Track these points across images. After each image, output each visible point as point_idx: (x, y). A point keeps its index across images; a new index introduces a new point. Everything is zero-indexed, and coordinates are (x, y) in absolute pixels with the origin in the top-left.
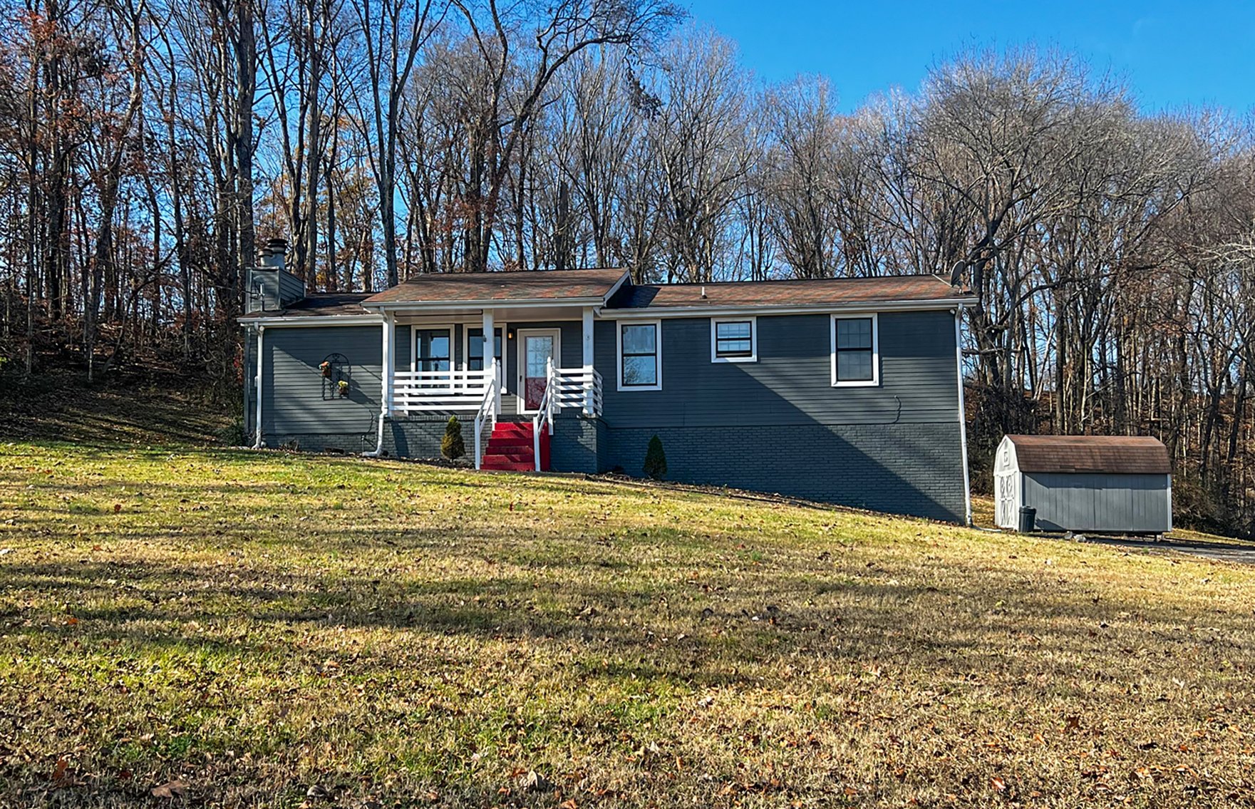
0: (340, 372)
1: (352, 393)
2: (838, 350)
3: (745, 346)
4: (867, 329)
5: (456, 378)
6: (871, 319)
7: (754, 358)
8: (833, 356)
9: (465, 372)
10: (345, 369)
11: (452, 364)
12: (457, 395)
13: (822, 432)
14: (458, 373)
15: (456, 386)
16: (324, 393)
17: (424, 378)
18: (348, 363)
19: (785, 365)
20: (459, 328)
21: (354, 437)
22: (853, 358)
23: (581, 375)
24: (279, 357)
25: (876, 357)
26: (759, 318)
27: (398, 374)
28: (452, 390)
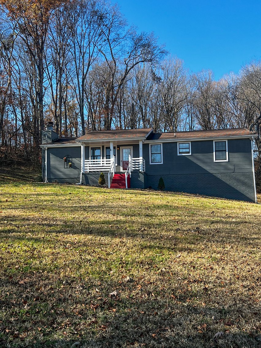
0: (69, 160)
1: (73, 166)
2: (216, 151)
3: (188, 150)
4: (224, 145)
5: (103, 161)
6: (226, 141)
7: (190, 154)
8: (214, 153)
9: (105, 160)
10: (71, 159)
11: (101, 157)
12: (103, 166)
13: (211, 175)
14: (103, 160)
15: (103, 164)
16: (65, 166)
17: (93, 162)
18: (71, 158)
19: (200, 156)
20: (103, 147)
21: (73, 179)
22: (220, 153)
23: (139, 160)
24: (52, 156)
25: (227, 153)
26: (192, 142)
27: (86, 161)
28: (101, 165)
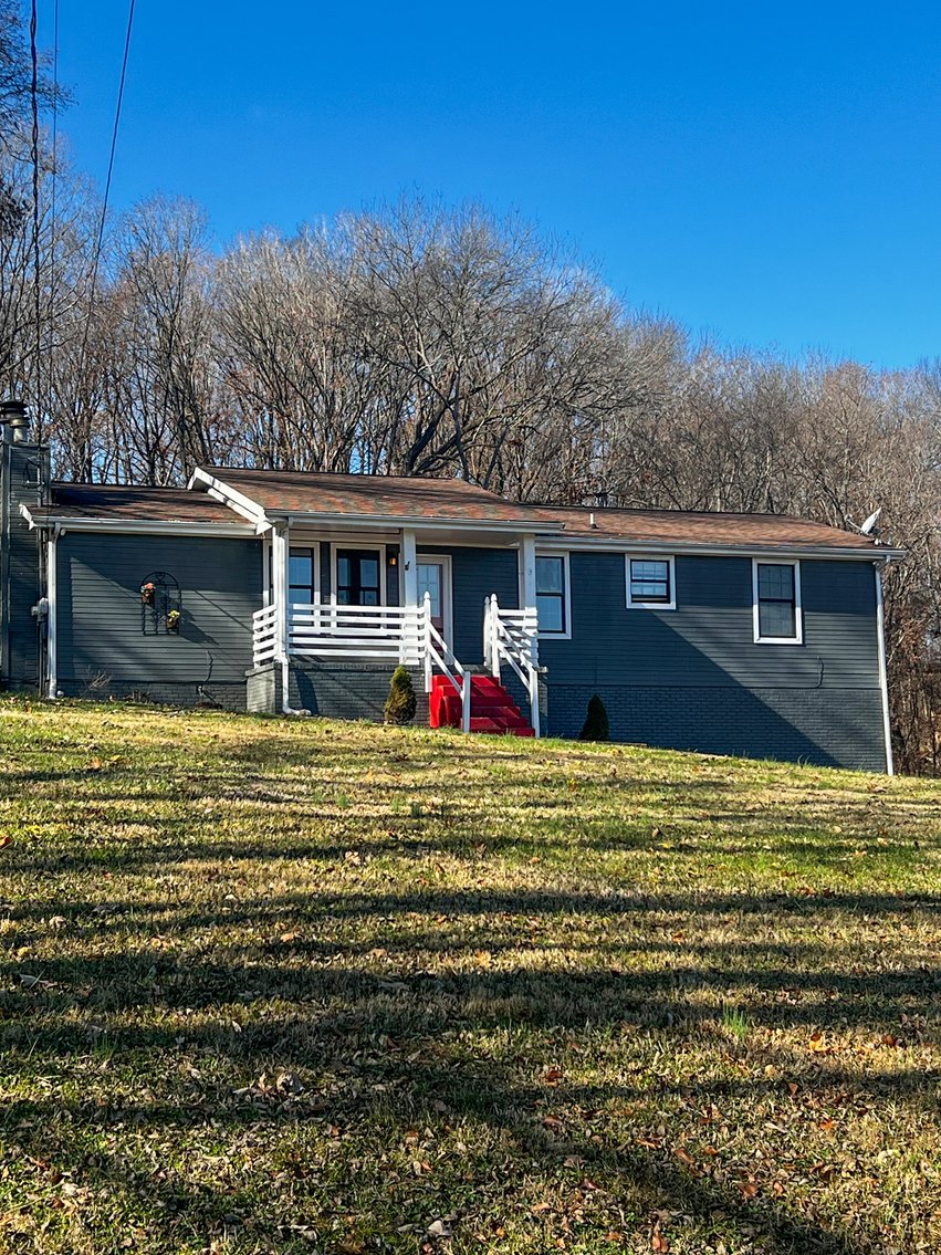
0: (166, 599)
1: (185, 629)
2: (760, 600)
3: (660, 590)
4: (788, 578)
6: (793, 566)
7: (672, 605)
8: (756, 607)
10: (174, 594)
11: (317, 595)
16: (144, 626)
18: (176, 586)
19: (706, 615)
20: (325, 547)
21: (187, 687)
22: (773, 611)
23: (520, 618)
24: (78, 571)
25: (798, 610)
26: (677, 557)
